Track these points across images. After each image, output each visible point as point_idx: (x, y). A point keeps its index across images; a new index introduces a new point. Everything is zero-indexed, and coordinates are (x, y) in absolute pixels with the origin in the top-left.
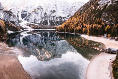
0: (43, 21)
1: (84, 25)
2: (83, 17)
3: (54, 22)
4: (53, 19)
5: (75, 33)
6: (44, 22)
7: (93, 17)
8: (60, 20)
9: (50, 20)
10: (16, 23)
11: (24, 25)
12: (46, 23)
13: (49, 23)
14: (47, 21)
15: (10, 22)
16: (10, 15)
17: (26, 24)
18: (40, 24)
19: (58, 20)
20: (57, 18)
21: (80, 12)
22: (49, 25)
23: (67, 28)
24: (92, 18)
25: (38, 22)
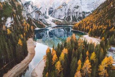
0: (67, 16)
1: (93, 25)
2: (97, 16)
3: (77, 17)
4: (76, 15)
5: (84, 32)
6: (67, 18)
7: (106, 17)
8: (83, 15)
9: (73, 16)
10: (43, 21)
11: (49, 21)
12: (69, 18)
13: (71, 19)
14: (70, 17)
15: (39, 20)
16: (39, 14)
17: (52, 20)
18: (64, 20)
19: (81, 16)
20: (80, 13)
21: (98, 10)
22: (71, 21)
23: (80, 27)
24: (104, 19)
25: (62, 18)
